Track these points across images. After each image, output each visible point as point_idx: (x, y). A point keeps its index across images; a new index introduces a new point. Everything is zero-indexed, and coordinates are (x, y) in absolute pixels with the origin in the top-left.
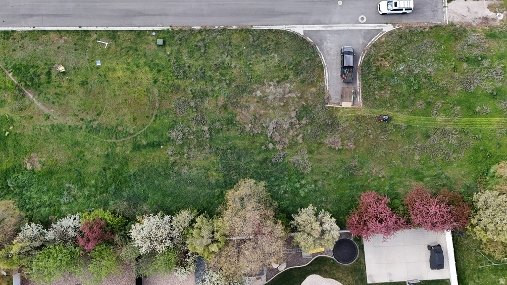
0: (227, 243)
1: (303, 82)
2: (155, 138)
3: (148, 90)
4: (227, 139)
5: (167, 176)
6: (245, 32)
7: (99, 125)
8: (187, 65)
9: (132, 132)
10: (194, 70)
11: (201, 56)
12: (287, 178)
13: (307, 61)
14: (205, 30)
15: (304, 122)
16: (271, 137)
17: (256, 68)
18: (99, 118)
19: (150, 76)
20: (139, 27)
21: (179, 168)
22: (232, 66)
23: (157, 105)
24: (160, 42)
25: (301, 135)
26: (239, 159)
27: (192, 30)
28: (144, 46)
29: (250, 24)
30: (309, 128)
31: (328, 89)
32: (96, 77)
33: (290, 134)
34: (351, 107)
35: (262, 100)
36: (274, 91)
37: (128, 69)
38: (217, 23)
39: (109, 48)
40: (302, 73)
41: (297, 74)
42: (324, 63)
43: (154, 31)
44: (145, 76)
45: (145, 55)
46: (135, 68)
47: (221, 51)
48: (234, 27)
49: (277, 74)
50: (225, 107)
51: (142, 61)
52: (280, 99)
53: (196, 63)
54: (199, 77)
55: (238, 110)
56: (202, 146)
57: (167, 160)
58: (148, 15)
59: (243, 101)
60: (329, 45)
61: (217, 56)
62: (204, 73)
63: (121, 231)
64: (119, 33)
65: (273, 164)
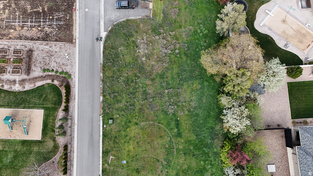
0: (244, 68)
1: (137, 32)
2: (173, 124)
3: (142, 129)
4: (173, 78)
5: (197, 115)
6: (104, 68)
7: (165, 160)
8: (126, 104)
9: (169, 138)
10: (129, 100)
11: (120, 95)
12: (197, 41)
13: (124, 30)
14: (103, 93)
15: (162, 31)
16: (172, 51)
17: (127, 61)
18: (161, 160)
19: (133, 128)
20: (100, 136)
21: (192, 107)
22: (126, 75)
23: (151, 122)
24: (111, 121)
25: (170, 33)
26: (185, 71)
27: (103, 101)
28: (113, 132)
29: (99, 65)
30: (165, 28)
31: (141, 17)
32: (133, 163)
33: (169, 39)
34: (152, 3)
35: (148, 57)
36: (142, 50)
37: (128, 142)
38: (98, 86)
39: (114, 156)
40: (131, 32)
41: (132, 36)
42: (125, 19)
43: (103, 126)
44: (133, 131)
45: (120, 131)
46: (128, 138)
47: (117, 83)
48: (101, 75)
49: (132, 47)
50: (153, 80)
51: (123, 133)
52: (147, 46)
53: (125, 98)
54: (134, 96)
55: (154, 72)
56: (177, 94)
57: (187, 115)
58: (92, 131)
59: (149, 69)
60: (113, 16)
61: (120, 85)
62: (131, 93)
63: (234, 141)
64: (104, 149)
65: (189, 50)
